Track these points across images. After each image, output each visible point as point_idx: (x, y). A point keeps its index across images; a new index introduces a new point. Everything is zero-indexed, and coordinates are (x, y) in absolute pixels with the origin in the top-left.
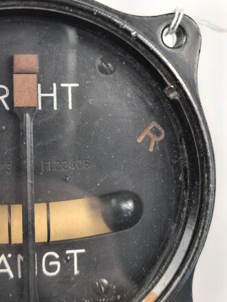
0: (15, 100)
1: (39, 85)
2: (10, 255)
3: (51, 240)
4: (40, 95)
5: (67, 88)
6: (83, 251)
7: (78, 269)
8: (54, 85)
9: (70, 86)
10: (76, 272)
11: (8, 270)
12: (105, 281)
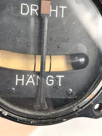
0: (41, 11)
1: (51, 6)
2: (34, 76)
3: (51, 71)
4: (51, 10)
5: (62, 8)
6: (63, 76)
7: (61, 84)
8: (57, 6)
9: (63, 7)
10: (60, 85)
11: (33, 82)
12: (71, 90)
